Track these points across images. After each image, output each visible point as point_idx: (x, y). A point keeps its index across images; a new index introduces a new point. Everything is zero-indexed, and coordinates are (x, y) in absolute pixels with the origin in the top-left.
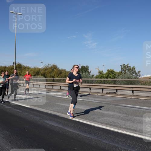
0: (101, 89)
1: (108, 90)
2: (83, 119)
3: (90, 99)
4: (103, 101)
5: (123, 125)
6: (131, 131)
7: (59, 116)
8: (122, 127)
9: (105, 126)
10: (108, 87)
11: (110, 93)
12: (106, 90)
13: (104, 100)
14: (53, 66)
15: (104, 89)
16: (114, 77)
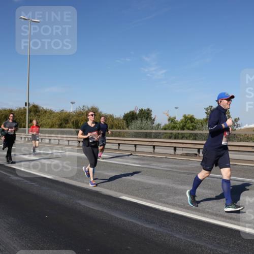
0: (173, 148)
1: (184, 149)
2: (143, 198)
3: (153, 165)
4: (176, 168)
5: (209, 209)
6: (222, 219)
7: (102, 193)
8: (208, 212)
9: (178, 210)
10: (185, 144)
11: (187, 155)
12: (182, 149)
13: (177, 166)
14: (92, 108)
15: (177, 148)
16: (194, 128)
